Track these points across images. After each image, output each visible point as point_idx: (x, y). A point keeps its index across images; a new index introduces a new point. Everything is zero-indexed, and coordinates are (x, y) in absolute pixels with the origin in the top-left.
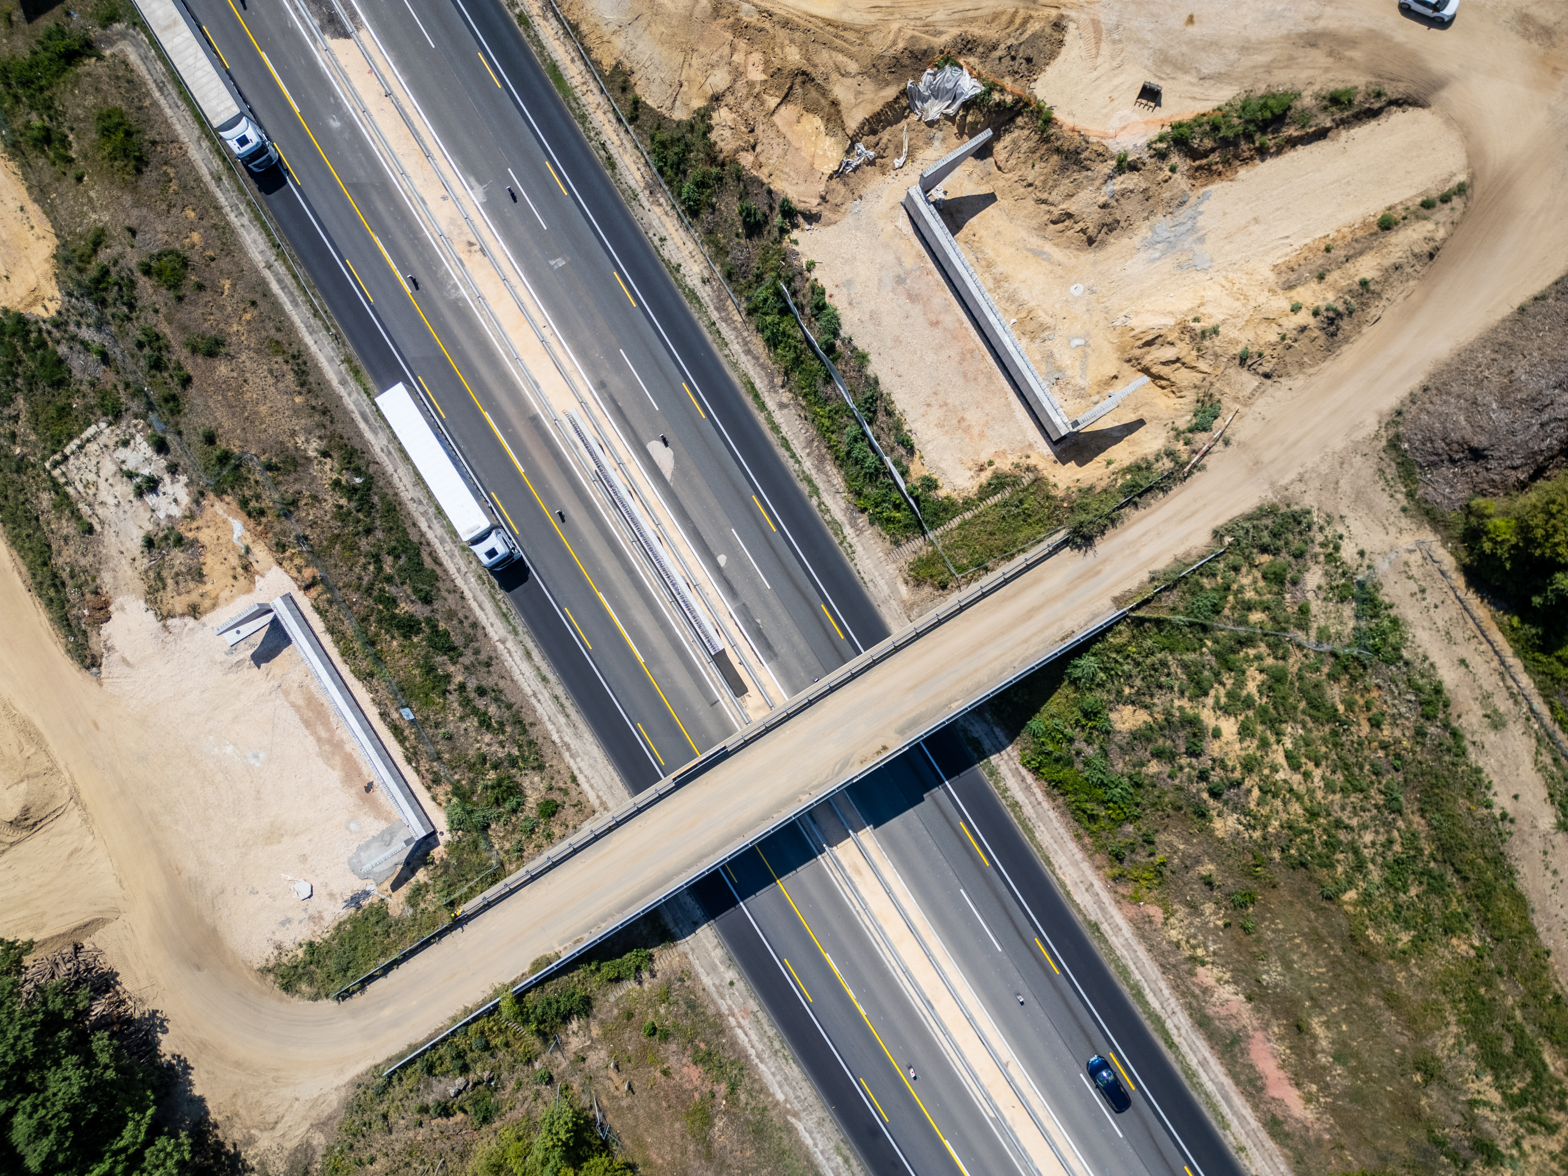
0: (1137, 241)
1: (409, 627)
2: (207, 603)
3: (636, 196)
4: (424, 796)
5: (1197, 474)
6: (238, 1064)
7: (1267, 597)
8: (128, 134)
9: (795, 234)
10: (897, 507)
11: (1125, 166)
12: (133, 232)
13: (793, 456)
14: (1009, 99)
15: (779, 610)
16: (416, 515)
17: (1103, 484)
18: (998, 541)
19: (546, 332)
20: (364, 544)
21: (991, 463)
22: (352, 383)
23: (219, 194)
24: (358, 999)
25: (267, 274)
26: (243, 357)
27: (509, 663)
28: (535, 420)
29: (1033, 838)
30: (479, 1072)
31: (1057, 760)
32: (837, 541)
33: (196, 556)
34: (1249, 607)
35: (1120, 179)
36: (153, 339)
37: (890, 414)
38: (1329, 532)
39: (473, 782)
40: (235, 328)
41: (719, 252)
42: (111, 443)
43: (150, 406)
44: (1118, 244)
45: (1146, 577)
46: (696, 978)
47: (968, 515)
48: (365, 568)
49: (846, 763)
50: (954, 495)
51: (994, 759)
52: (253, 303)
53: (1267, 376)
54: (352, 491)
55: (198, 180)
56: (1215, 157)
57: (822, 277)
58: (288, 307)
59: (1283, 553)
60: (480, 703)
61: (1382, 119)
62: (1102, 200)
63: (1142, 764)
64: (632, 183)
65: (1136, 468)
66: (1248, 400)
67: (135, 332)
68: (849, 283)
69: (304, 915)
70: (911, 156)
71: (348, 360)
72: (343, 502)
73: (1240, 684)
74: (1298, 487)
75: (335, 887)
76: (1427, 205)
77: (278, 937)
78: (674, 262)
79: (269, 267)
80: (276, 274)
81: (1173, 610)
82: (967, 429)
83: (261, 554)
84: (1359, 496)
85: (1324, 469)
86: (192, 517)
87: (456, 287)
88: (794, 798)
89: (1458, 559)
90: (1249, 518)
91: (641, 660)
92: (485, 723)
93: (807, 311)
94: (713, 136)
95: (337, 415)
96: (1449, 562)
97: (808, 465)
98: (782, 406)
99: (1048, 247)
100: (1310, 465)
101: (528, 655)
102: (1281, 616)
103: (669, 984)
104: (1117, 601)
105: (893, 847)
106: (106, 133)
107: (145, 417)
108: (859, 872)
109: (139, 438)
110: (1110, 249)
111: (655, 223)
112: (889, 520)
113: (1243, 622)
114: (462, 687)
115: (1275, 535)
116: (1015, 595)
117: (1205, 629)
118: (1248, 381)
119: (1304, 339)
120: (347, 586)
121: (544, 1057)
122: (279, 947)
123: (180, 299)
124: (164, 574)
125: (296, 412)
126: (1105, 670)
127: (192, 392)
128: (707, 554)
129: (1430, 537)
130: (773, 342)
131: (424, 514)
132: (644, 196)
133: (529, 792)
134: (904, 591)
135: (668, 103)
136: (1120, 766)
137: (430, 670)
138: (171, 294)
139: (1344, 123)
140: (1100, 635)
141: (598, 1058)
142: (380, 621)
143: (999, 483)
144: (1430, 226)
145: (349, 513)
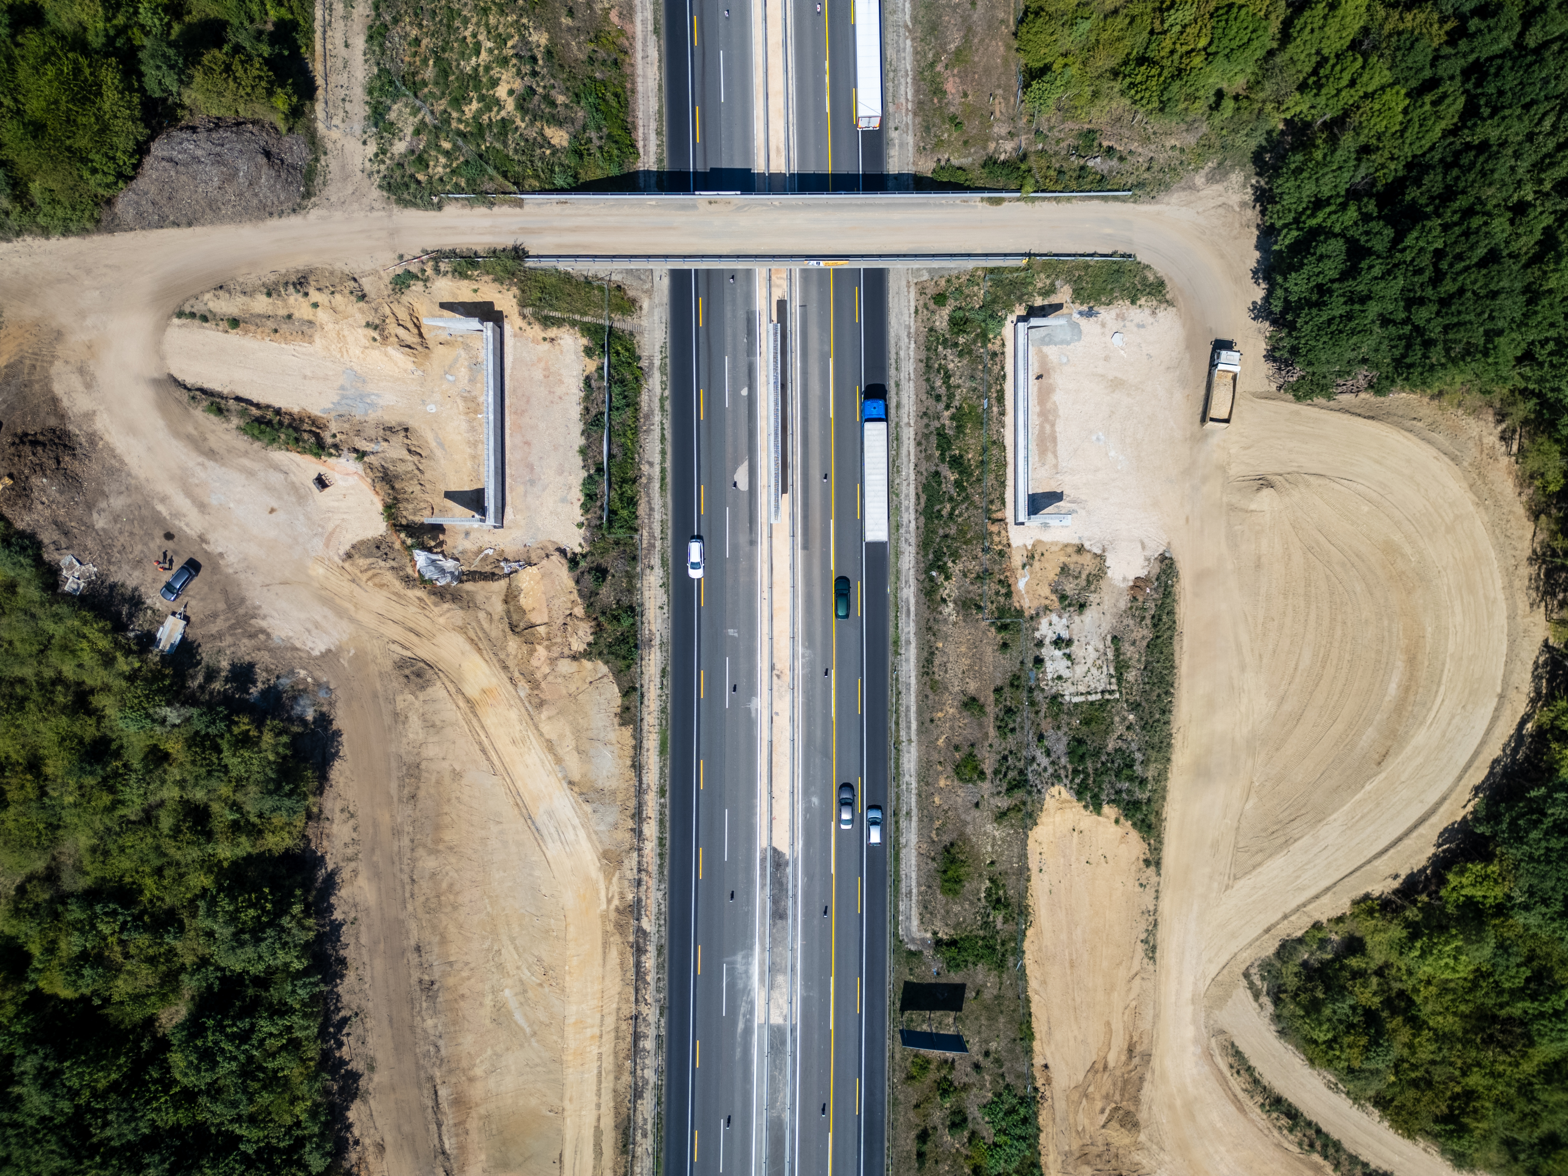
0: (380, 413)
1: (957, 463)
2: (1070, 550)
3: (662, 644)
4: (1009, 350)
5: (429, 249)
6: (1222, 256)
7: (433, 153)
8: (945, 872)
9: (578, 550)
10: (618, 353)
11: (361, 455)
12: (977, 805)
13: (663, 429)
14: (403, 535)
15: (729, 339)
16: (913, 534)
17: (486, 278)
18: (568, 288)
19: (766, 595)
20: (953, 531)
21: (545, 339)
22: (903, 638)
23: (913, 804)
24: (1122, 250)
25: (914, 737)
26: (957, 689)
27: (913, 409)
28: (806, 546)
29: (661, 107)
30: (1075, 162)
31: (616, 142)
32: (668, 360)
33: (1058, 583)
34: (447, 154)
35: (367, 449)
36: (1002, 729)
37: (587, 409)
38: (375, 167)
39: (974, 341)
40: (951, 711)
41: (631, 577)
42: (1069, 683)
43: (1031, 690)
44: (392, 419)
45: (496, 209)
46: (917, 145)
47: (577, 317)
48: (961, 515)
49: (739, 208)
50: (578, 335)
51: (654, 168)
52: (932, 721)
53: (355, 280)
54: (942, 569)
55: (920, 820)
56: (306, 427)
57: (577, 515)
58: (913, 709)
59: (408, 172)
60: (943, 391)
61: (199, 384)
62: (385, 444)
63: (566, 106)
64: (658, 653)
65: (463, 276)
66: (375, 272)
67: (1011, 741)
68: (564, 500)
69: (1128, 324)
70: (480, 551)
71: (897, 653)
72: (950, 564)
73: (480, 112)
74: (377, 205)
75: (1097, 329)
76: (205, 319)
77: (1151, 320)
78: (662, 590)
79: (910, 741)
80: (908, 734)
81: (491, 179)
82: (546, 369)
83: (1017, 559)
84: (346, 178)
85: (356, 206)
86: (1047, 608)
87: (803, 656)
88: (783, 207)
89: (313, 106)
90: (415, 205)
91: (831, 361)
92: (947, 376)
93: (599, 503)
94: (590, 639)
95: (923, 623)
96: (319, 107)
97: (657, 418)
98: (651, 464)
99: (433, 444)
100: (362, 214)
101: (898, 406)
102: (432, 137)
103: (933, 150)
104: (520, 204)
105: (747, 150)
106: (958, 881)
107: (1038, 686)
108: (778, 150)
109: (1050, 676)
110: (398, 419)
111: (659, 621)
112: (627, 350)
113: (456, 147)
114: (948, 407)
115: (407, 186)
116: (577, 246)
117: (481, 156)
118: (367, 284)
119: (322, 284)
120: (976, 508)
121: (1032, 149)
122: (1154, 313)
123: (972, 745)
124: (1084, 583)
125: (946, 638)
126: (552, 171)
127: (999, 683)
128: (751, 401)
129: (320, 126)
130: (631, 502)
131: (908, 532)
132: (657, 641)
133: (946, 318)
134: (645, 306)
135: (605, 680)
136: (580, 114)
137: (960, 429)
138: (976, 752)
139: (221, 396)
140: (543, 191)
141: (1001, 129)
142: (971, 474)
143: (547, 322)
144: (211, 305)
145: (951, 555)
